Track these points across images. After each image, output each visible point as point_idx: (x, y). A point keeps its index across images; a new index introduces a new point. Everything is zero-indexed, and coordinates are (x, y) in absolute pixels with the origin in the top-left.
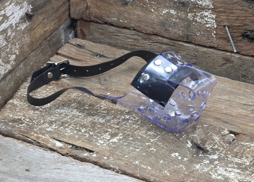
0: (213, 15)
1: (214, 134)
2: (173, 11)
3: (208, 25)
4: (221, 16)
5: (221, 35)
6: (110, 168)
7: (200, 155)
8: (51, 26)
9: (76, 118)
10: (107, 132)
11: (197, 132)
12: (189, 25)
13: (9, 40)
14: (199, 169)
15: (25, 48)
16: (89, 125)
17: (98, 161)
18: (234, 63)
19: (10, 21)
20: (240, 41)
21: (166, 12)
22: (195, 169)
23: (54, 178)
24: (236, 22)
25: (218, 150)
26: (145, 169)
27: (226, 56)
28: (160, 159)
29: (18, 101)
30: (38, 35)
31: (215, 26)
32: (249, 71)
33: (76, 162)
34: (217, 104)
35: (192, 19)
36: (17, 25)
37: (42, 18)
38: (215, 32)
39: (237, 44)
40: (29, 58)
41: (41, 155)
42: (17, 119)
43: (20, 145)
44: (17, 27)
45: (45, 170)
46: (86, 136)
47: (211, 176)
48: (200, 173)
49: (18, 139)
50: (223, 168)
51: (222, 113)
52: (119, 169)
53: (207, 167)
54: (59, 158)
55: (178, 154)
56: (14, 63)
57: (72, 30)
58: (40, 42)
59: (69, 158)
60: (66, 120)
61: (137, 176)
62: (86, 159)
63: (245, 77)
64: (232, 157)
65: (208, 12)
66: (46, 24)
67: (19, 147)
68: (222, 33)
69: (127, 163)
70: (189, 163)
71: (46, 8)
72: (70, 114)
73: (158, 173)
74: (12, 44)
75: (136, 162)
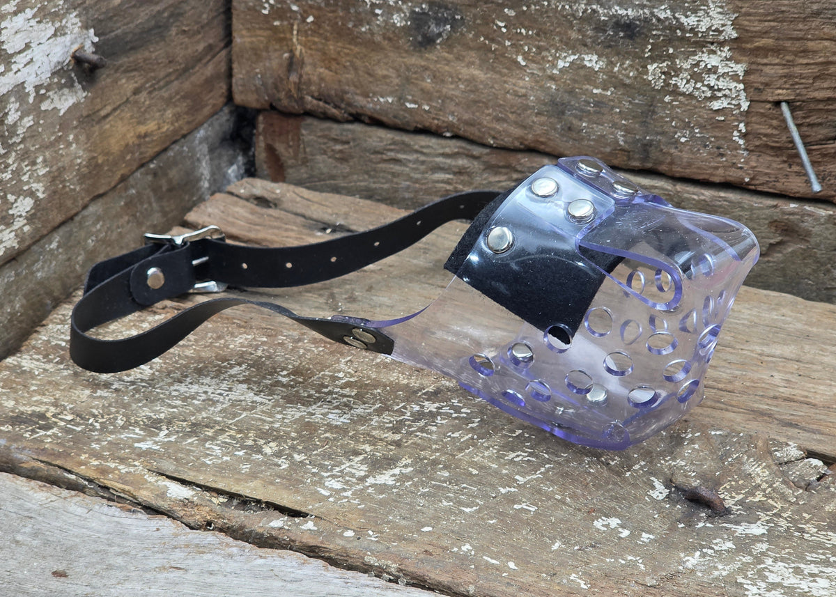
0: (737, 62)
1: (749, 457)
2: (595, 58)
3: (720, 101)
4: (766, 64)
5: (764, 139)
6: (366, 569)
7: (701, 525)
8: (164, 122)
9: (245, 410)
10: (356, 453)
11: (687, 452)
12: (651, 105)
13: (10, 142)
14: (699, 567)
15: (69, 181)
16: (290, 432)
17: (322, 542)
18: (813, 240)
19: (16, 73)
20: (834, 155)
21: (567, 65)
22: (681, 568)
24: (817, 84)
25: (764, 507)
27: (784, 213)
28: (553, 539)
29: (38, 360)
30: (115, 145)
31: (745, 106)
33: (242, 549)
34: (755, 369)
35: (661, 83)
36: (42, 92)
37: (131, 86)
38: (742, 126)
39: (822, 168)
40: (80, 223)
41: (112, 525)
42: (31, 415)
43: (37, 495)
44: (40, 98)
45: (122, 573)
46: (280, 466)
47: (741, 592)
48: (703, 582)
49: (32, 475)
50: (788, 563)
51: (775, 398)
52: (400, 570)
53: (727, 562)
54: (176, 535)
55: (619, 522)
56: (26, 228)
57: (238, 151)
58: (122, 172)
59: (214, 535)
60: (206, 418)
61: (468, 591)
62: (276, 539)
64: (820, 528)
65: (719, 53)
66: (145, 111)
67: (34, 501)
68: (769, 131)
69: (430, 549)
70: (659, 549)
71: (147, 54)
72: (221, 399)
73: (545, 580)
74: (22, 157)
75: (464, 548)
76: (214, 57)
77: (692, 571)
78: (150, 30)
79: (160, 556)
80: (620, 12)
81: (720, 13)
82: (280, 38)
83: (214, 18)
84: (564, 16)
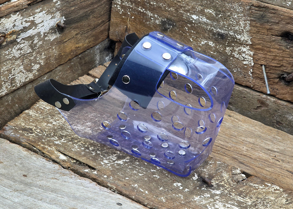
0: (251, 51)
1: (225, 171)
2: (212, 43)
3: (246, 62)
4: (259, 53)
5: (258, 75)
6: (107, 187)
7: (203, 189)
8: (85, 43)
10: (115, 153)
11: (208, 167)
12: (227, 59)
13: (34, 48)
14: (198, 201)
15: (52, 60)
16: (99, 144)
17: (97, 178)
18: (269, 107)
19: (38, 29)
20: (277, 83)
21: (204, 43)
22: (193, 200)
23: (48, 187)
24: (273, 61)
25: (223, 186)
26: (142, 193)
27: (262, 98)
28: (161, 187)
29: (34, 112)
30: (68, 50)
31: (253, 64)
32: (284, 117)
33: (75, 176)
34: (239, 145)
35: (230, 53)
36: (46, 34)
37: (75, 33)
38: (251, 70)
39: (273, 86)
40: (54, 72)
41: (42, 164)
42: (28, 129)
43: (24, 152)
44: (45, 36)
45: (42, 178)
46: (93, 154)
48: (197, 205)
49: (24, 146)
50: (223, 203)
51: (241, 154)
54: (59, 169)
55: (181, 184)
56: (36, 73)
57: (110, 52)
58: (69, 58)
59: (69, 171)
60: (76, 137)
61: (132, 197)
62: (85, 175)
63: (280, 124)
64: (236, 195)
65: (246, 47)
66: (79, 40)
67: (23, 154)
68: (259, 73)
69: (126, 184)
70: (189, 194)
71: (81, 23)
72: (82, 131)
73: (154, 198)
74: (37, 53)
75: (135, 185)
76: (104, 24)
77: (196, 201)
78: (83, 16)
79: (52, 174)
80: (219, 31)
81: (247, 36)
82: (124, 21)
83: (105, 13)
84: (204, 29)
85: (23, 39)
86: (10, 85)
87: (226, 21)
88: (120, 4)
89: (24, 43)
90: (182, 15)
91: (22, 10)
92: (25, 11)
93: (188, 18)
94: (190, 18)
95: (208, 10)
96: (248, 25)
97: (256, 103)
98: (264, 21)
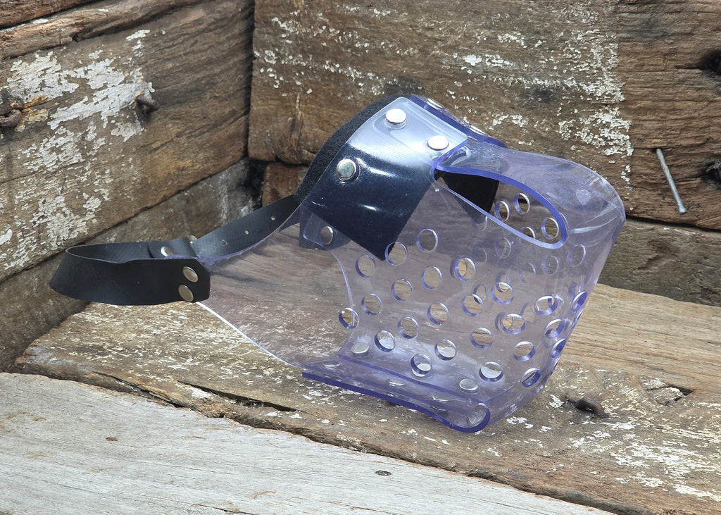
0: (624, 119)
1: (624, 385)
2: (520, 117)
3: (612, 149)
4: (645, 120)
5: (644, 177)
6: (338, 443)
7: (586, 423)
8: (197, 162)
9: (251, 349)
11: (579, 381)
13: (88, 154)
14: (583, 447)
15: (126, 192)
17: (305, 426)
18: (681, 255)
19: (95, 104)
20: (696, 190)
21: (500, 123)
22: (570, 447)
23: (182, 455)
24: (683, 134)
25: (632, 413)
26: (434, 444)
27: (659, 234)
29: (97, 316)
30: (161, 172)
31: (630, 152)
33: (246, 429)
34: (633, 337)
35: (568, 136)
36: (113, 122)
37: (175, 130)
38: (628, 167)
39: (687, 199)
40: (132, 226)
41: (151, 412)
42: (92, 347)
43: (96, 394)
44: (111, 126)
45: (158, 440)
46: (276, 382)
47: (614, 461)
48: (585, 455)
49: (92, 382)
50: (649, 446)
51: (647, 354)
52: (362, 444)
53: (604, 444)
54: (198, 419)
55: (526, 420)
56: (94, 221)
57: (249, 196)
58: (164, 193)
59: (225, 419)
60: (222, 353)
61: (412, 457)
64: (674, 427)
65: (611, 112)
66: (184, 151)
67: (93, 397)
68: (648, 171)
69: (385, 432)
70: (554, 436)
71: (188, 108)
72: (233, 342)
73: (469, 451)
74: (96, 166)
75: (410, 432)
76: (236, 120)
77: (578, 449)
78: (191, 91)
79: (184, 430)
80: (539, 83)
81: (612, 82)
82: (286, 106)
83: (238, 91)
84: (499, 87)
85: (62, 124)
86: (34, 243)
87: (555, 55)
88: (274, 62)
89: (65, 135)
90: (438, 59)
91: (60, 46)
92: (66, 51)
93: (456, 65)
94: (460, 64)
95: (507, 35)
96: (612, 53)
97: (644, 252)
98: (654, 35)
